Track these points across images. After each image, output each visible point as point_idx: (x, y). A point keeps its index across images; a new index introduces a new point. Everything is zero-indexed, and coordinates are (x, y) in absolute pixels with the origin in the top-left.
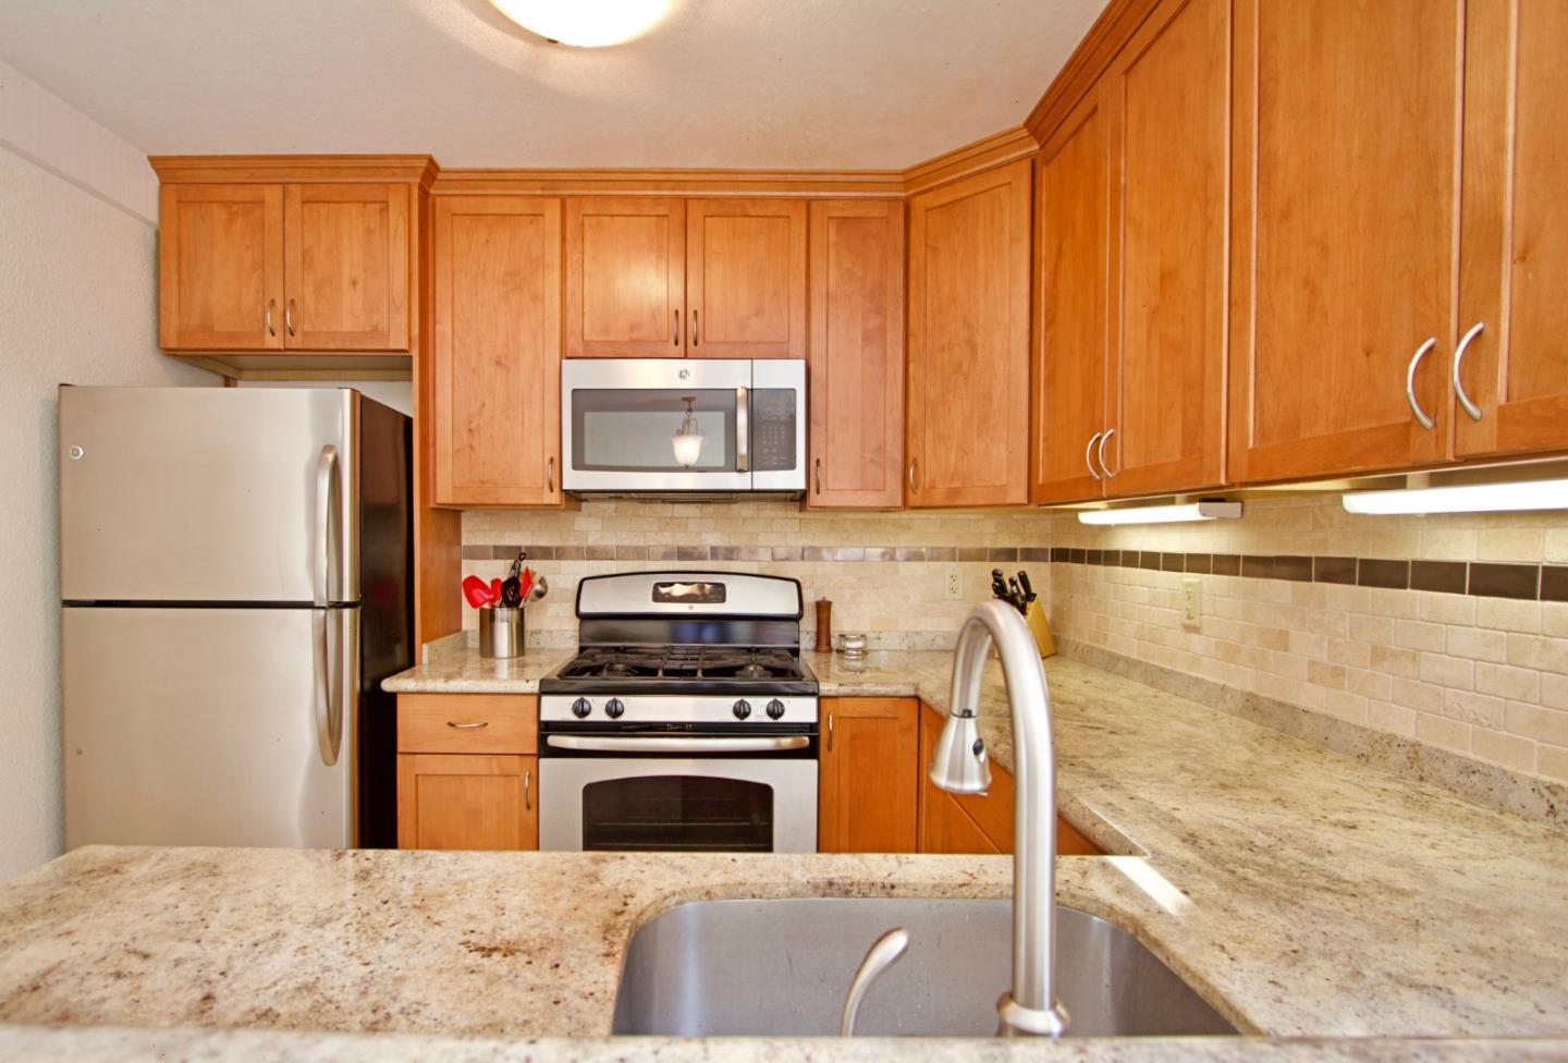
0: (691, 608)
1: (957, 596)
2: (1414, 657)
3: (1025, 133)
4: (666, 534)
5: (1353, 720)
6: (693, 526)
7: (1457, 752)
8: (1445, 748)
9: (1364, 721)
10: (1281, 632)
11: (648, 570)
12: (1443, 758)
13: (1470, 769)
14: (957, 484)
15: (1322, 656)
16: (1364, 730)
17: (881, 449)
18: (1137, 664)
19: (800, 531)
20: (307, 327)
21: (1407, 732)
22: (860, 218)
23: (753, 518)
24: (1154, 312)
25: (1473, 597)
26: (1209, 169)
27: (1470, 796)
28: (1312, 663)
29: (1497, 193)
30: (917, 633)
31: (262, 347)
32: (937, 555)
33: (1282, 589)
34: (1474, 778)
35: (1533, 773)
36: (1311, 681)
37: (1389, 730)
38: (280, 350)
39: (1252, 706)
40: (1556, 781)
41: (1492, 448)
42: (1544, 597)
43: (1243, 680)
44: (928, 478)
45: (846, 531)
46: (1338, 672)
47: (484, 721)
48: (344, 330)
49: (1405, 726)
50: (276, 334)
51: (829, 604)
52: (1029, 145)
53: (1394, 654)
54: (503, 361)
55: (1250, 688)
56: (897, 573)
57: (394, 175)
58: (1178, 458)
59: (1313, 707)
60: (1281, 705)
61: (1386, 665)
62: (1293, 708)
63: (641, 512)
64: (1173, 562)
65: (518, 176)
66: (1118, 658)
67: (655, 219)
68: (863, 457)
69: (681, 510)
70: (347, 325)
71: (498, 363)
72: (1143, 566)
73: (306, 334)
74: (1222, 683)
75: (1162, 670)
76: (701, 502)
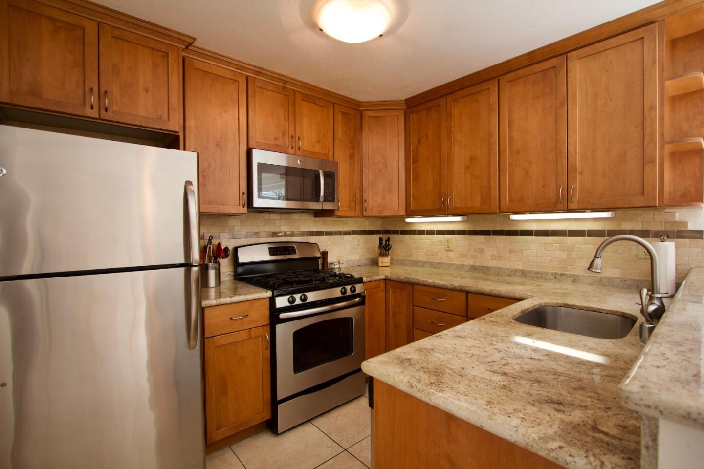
0: (285, 257)
1: (360, 247)
2: (521, 251)
3: (404, 102)
4: (267, 226)
5: (506, 267)
6: (277, 223)
7: (534, 270)
8: (531, 269)
9: (508, 267)
10: (482, 249)
11: (260, 242)
12: (531, 272)
13: (537, 273)
14: (381, 209)
15: (495, 253)
16: (509, 269)
17: (355, 196)
18: (427, 263)
19: (314, 225)
20: (114, 109)
21: (520, 267)
22: (347, 114)
23: (299, 220)
24: (468, 167)
25: (536, 237)
26: (490, 135)
27: (538, 278)
28: (492, 255)
29: (576, 161)
30: (350, 260)
31: (83, 114)
32: (354, 233)
33: (482, 238)
34: (538, 275)
35: (551, 271)
36: (492, 259)
37: (516, 268)
38: (97, 119)
39: (474, 268)
40: (556, 272)
41: (576, 208)
42: (552, 236)
43: (470, 262)
44: (370, 206)
45: (328, 225)
46: (500, 257)
47: (246, 314)
48: (140, 115)
49: (519, 266)
50: (94, 108)
51: (327, 252)
52: (404, 106)
53: (516, 251)
54: (220, 145)
55: (472, 263)
56: (343, 239)
57: (171, 40)
58: (479, 205)
59: (493, 266)
60: (483, 267)
61: (514, 254)
62: (488, 267)
63: (257, 217)
64: (440, 233)
65: (229, 60)
66: (419, 262)
67: (283, 96)
68: (350, 198)
69: (273, 216)
70: (142, 113)
71: (217, 145)
72: (427, 234)
73: (115, 112)
74: (462, 264)
75: (439, 263)
76: (281, 213)
